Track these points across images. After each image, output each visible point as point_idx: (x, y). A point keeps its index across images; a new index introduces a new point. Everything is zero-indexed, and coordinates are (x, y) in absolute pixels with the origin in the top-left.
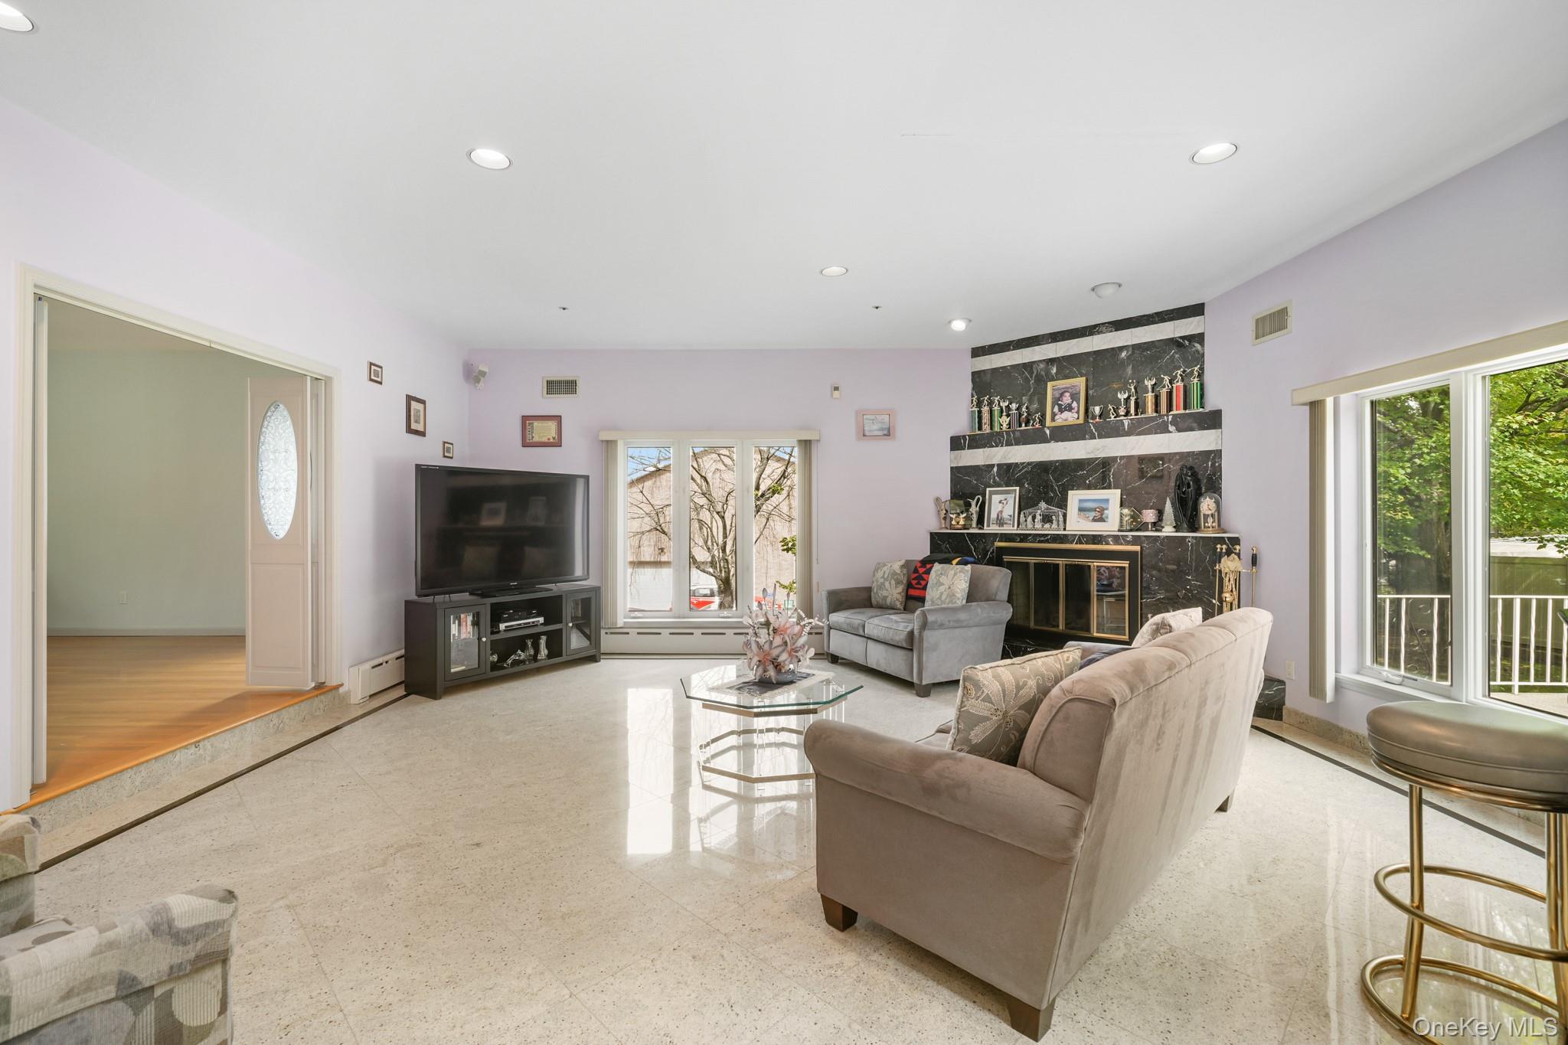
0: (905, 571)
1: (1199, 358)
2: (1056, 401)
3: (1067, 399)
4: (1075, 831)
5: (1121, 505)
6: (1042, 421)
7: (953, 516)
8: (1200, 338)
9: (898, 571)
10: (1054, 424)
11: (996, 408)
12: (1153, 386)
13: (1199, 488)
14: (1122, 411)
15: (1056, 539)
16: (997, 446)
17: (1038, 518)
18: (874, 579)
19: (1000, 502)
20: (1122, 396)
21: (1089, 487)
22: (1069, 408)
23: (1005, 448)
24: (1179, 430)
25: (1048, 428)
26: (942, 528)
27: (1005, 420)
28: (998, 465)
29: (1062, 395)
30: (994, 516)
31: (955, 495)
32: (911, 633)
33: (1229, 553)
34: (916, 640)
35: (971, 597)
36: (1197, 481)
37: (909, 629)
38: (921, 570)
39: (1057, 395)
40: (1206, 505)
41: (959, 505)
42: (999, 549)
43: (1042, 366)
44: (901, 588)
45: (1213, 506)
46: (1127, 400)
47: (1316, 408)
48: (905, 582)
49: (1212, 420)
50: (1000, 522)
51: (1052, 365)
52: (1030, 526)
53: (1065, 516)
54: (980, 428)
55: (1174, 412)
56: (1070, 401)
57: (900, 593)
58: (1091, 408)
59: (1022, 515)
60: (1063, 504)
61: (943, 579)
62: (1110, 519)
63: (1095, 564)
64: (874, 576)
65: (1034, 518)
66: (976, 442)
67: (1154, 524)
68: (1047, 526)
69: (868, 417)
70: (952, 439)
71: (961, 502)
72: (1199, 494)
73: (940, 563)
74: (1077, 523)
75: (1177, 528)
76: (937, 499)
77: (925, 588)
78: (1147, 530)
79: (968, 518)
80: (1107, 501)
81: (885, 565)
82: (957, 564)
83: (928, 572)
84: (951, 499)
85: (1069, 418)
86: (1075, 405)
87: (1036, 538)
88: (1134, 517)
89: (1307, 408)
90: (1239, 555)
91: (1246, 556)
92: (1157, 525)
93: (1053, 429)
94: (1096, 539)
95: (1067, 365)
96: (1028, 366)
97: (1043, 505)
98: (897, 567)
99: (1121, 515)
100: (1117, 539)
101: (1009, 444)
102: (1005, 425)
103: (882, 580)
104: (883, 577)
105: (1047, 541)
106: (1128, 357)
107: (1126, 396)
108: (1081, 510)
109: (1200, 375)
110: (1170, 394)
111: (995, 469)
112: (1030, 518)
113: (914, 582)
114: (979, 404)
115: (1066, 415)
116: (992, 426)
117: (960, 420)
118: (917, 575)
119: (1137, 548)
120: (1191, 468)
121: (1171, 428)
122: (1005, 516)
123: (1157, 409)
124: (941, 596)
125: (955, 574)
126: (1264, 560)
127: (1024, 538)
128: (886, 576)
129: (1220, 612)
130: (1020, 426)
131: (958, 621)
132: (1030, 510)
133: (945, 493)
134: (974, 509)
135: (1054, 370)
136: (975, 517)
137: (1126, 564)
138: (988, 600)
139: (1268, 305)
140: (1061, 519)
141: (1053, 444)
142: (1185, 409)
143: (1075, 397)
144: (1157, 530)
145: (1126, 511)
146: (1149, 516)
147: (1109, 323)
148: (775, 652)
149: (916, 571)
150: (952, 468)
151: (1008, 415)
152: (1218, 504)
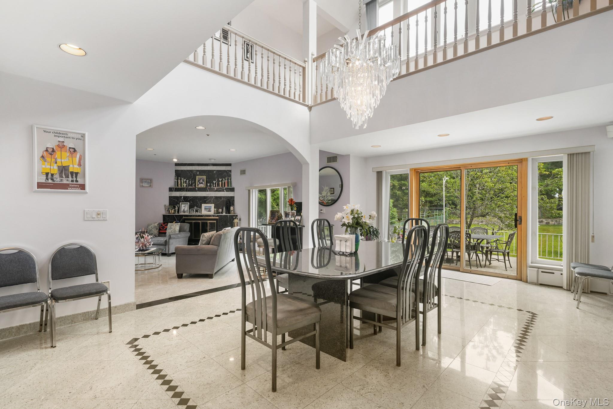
0: (158, 226)
1: (230, 176)
2: (199, 181)
3: (201, 181)
4: (218, 250)
5: (214, 208)
6: (195, 186)
7: (170, 210)
8: (230, 171)
9: (157, 226)
10: (198, 187)
11: (182, 181)
12: (221, 180)
13: (230, 204)
14: (214, 186)
15: (199, 216)
16: (183, 191)
17: (194, 211)
18: (148, 229)
19: (184, 206)
20: (214, 182)
21: (207, 203)
22: (202, 183)
23: (185, 192)
24: (226, 191)
25: (197, 188)
26: (166, 214)
27: (185, 185)
28: (183, 196)
29: (200, 180)
30: (182, 210)
31: (170, 204)
32: (166, 241)
33: (236, 218)
34: (167, 243)
35: (180, 231)
36: (230, 203)
37: (165, 240)
38: (164, 225)
39: (199, 179)
40: (232, 208)
41: (172, 207)
42: (184, 219)
43: (195, 171)
44: (157, 231)
45: (233, 208)
46: (216, 183)
47: (249, 191)
48: (158, 229)
49: (232, 190)
50: (184, 212)
51: (198, 172)
52: (192, 213)
53: (201, 210)
54: (178, 186)
55: (225, 187)
56: (202, 181)
57: (157, 232)
58: (207, 184)
59: (190, 210)
60: (201, 207)
61: (172, 227)
62: (212, 211)
63: (209, 222)
64: (148, 227)
65: (193, 211)
66: (177, 190)
67: (221, 212)
68: (197, 213)
69: (144, 180)
70: (169, 188)
71: (173, 206)
72: (230, 206)
73: (170, 223)
74: (204, 212)
75: (226, 213)
76: (165, 206)
77: (166, 230)
78: (220, 214)
79: (175, 211)
80: (211, 207)
81: (151, 224)
82: (175, 223)
83: (167, 225)
84: (169, 205)
85: (202, 186)
86: (203, 182)
87: (194, 216)
88: (217, 211)
89: (248, 191)
90: (237, 219)
91: (239, 219)
92: (222, 213)
93: (198, 188)
94: (210, 216)
95: (202, 172)
96: (192, 171)
97: (196, 207)
98: (156, 224)
99: (214, 210)
100: (213, 216)
101: (186, 191)
102: (185, 186)
103: (151, 229)
104: (151, 228)
105: (197, 217)
106: (216, 173)
107: (215, 182)
108: (205, 209)
109: (231, 179)
110: (225, 183)
111: (182, 198)
112: (192, 211)
113: (161, 229)
114: (177, 179)
115: (201, 185)
116: (181, 186)
117: (171, 183)
118: (162, 226)
119: (218, 218)
120: (229, 200)
121: (225, 191)
122: (185, 210)
123: (222, 186)
124: (172, 231)
125: (176, 225)
126: (242, 220)
127: (191, 216)
128: (152, 227)
129: (234, 227)
130: (189, 186)
131: (178, 237)
132: (192, 209)
133: (167, 203)
134: (177, 208)
135: (198, 173)
136: (177, 210)
137: (215, 222)
138: (184, 231)
139: (243, 168)
140: (200, 211)
141: (198, 192)
142: (228, 186)
143: (203, 181)
144: (222, 214)
145: (215, 209)
146: (220, 210)
147: (212, 164)
148: (145, 243)
149: (162, 225)
150: (169, 197)
151: (186, 183)
152: (234, 208)
